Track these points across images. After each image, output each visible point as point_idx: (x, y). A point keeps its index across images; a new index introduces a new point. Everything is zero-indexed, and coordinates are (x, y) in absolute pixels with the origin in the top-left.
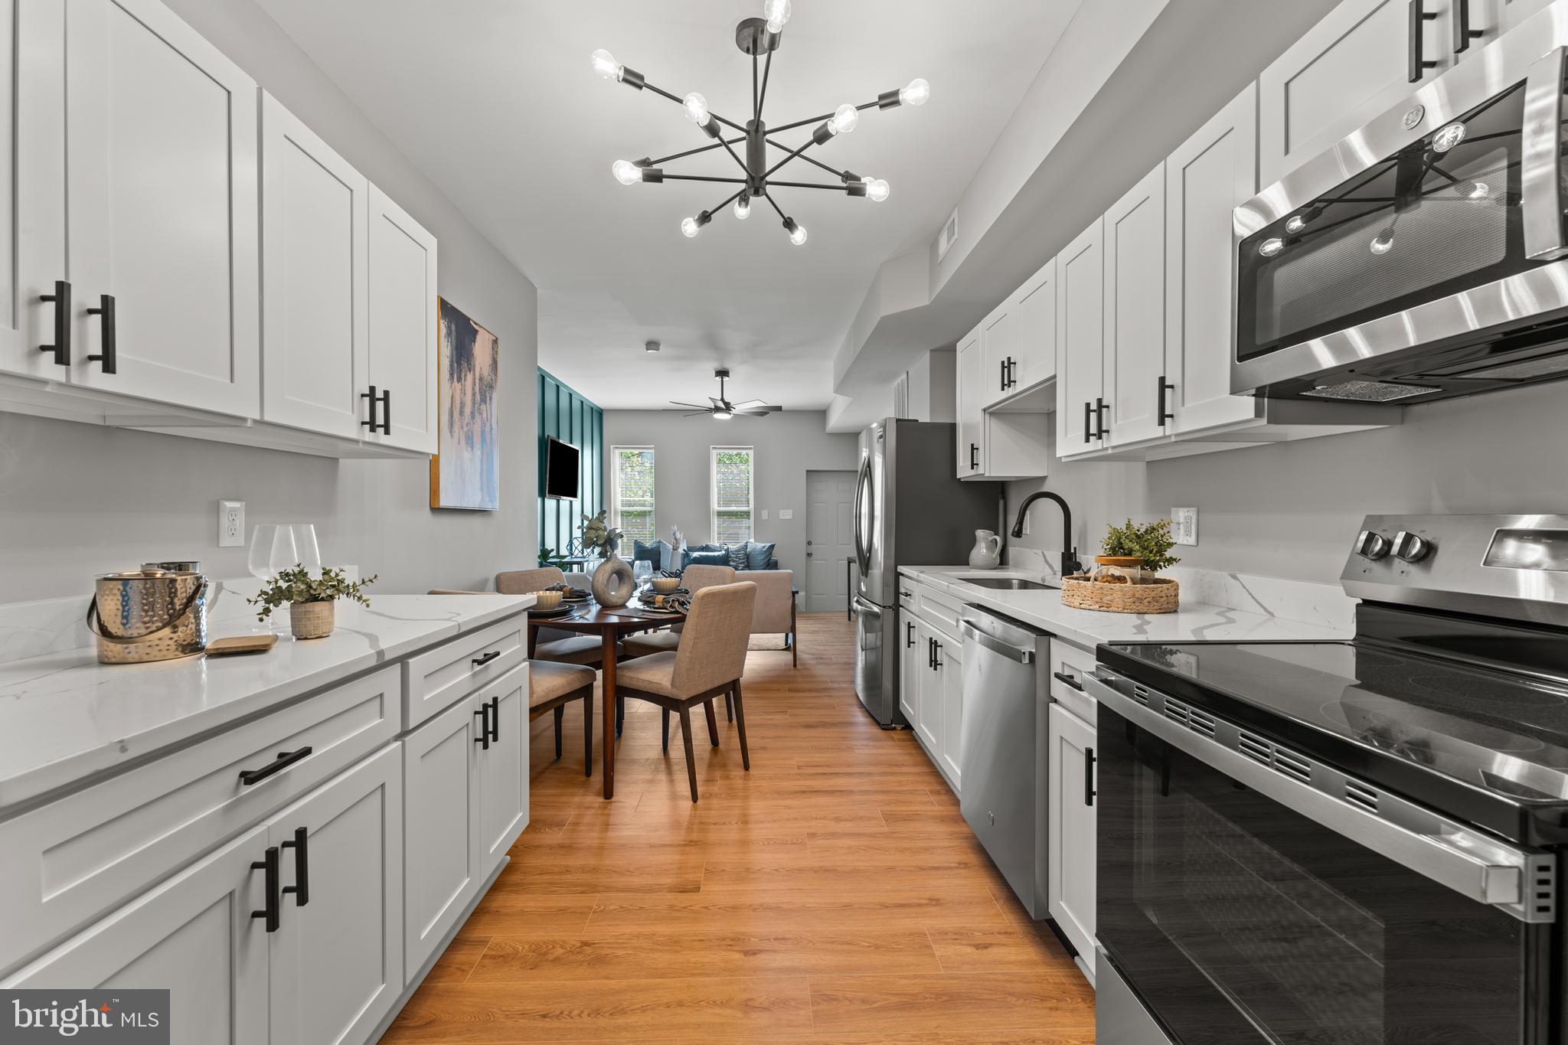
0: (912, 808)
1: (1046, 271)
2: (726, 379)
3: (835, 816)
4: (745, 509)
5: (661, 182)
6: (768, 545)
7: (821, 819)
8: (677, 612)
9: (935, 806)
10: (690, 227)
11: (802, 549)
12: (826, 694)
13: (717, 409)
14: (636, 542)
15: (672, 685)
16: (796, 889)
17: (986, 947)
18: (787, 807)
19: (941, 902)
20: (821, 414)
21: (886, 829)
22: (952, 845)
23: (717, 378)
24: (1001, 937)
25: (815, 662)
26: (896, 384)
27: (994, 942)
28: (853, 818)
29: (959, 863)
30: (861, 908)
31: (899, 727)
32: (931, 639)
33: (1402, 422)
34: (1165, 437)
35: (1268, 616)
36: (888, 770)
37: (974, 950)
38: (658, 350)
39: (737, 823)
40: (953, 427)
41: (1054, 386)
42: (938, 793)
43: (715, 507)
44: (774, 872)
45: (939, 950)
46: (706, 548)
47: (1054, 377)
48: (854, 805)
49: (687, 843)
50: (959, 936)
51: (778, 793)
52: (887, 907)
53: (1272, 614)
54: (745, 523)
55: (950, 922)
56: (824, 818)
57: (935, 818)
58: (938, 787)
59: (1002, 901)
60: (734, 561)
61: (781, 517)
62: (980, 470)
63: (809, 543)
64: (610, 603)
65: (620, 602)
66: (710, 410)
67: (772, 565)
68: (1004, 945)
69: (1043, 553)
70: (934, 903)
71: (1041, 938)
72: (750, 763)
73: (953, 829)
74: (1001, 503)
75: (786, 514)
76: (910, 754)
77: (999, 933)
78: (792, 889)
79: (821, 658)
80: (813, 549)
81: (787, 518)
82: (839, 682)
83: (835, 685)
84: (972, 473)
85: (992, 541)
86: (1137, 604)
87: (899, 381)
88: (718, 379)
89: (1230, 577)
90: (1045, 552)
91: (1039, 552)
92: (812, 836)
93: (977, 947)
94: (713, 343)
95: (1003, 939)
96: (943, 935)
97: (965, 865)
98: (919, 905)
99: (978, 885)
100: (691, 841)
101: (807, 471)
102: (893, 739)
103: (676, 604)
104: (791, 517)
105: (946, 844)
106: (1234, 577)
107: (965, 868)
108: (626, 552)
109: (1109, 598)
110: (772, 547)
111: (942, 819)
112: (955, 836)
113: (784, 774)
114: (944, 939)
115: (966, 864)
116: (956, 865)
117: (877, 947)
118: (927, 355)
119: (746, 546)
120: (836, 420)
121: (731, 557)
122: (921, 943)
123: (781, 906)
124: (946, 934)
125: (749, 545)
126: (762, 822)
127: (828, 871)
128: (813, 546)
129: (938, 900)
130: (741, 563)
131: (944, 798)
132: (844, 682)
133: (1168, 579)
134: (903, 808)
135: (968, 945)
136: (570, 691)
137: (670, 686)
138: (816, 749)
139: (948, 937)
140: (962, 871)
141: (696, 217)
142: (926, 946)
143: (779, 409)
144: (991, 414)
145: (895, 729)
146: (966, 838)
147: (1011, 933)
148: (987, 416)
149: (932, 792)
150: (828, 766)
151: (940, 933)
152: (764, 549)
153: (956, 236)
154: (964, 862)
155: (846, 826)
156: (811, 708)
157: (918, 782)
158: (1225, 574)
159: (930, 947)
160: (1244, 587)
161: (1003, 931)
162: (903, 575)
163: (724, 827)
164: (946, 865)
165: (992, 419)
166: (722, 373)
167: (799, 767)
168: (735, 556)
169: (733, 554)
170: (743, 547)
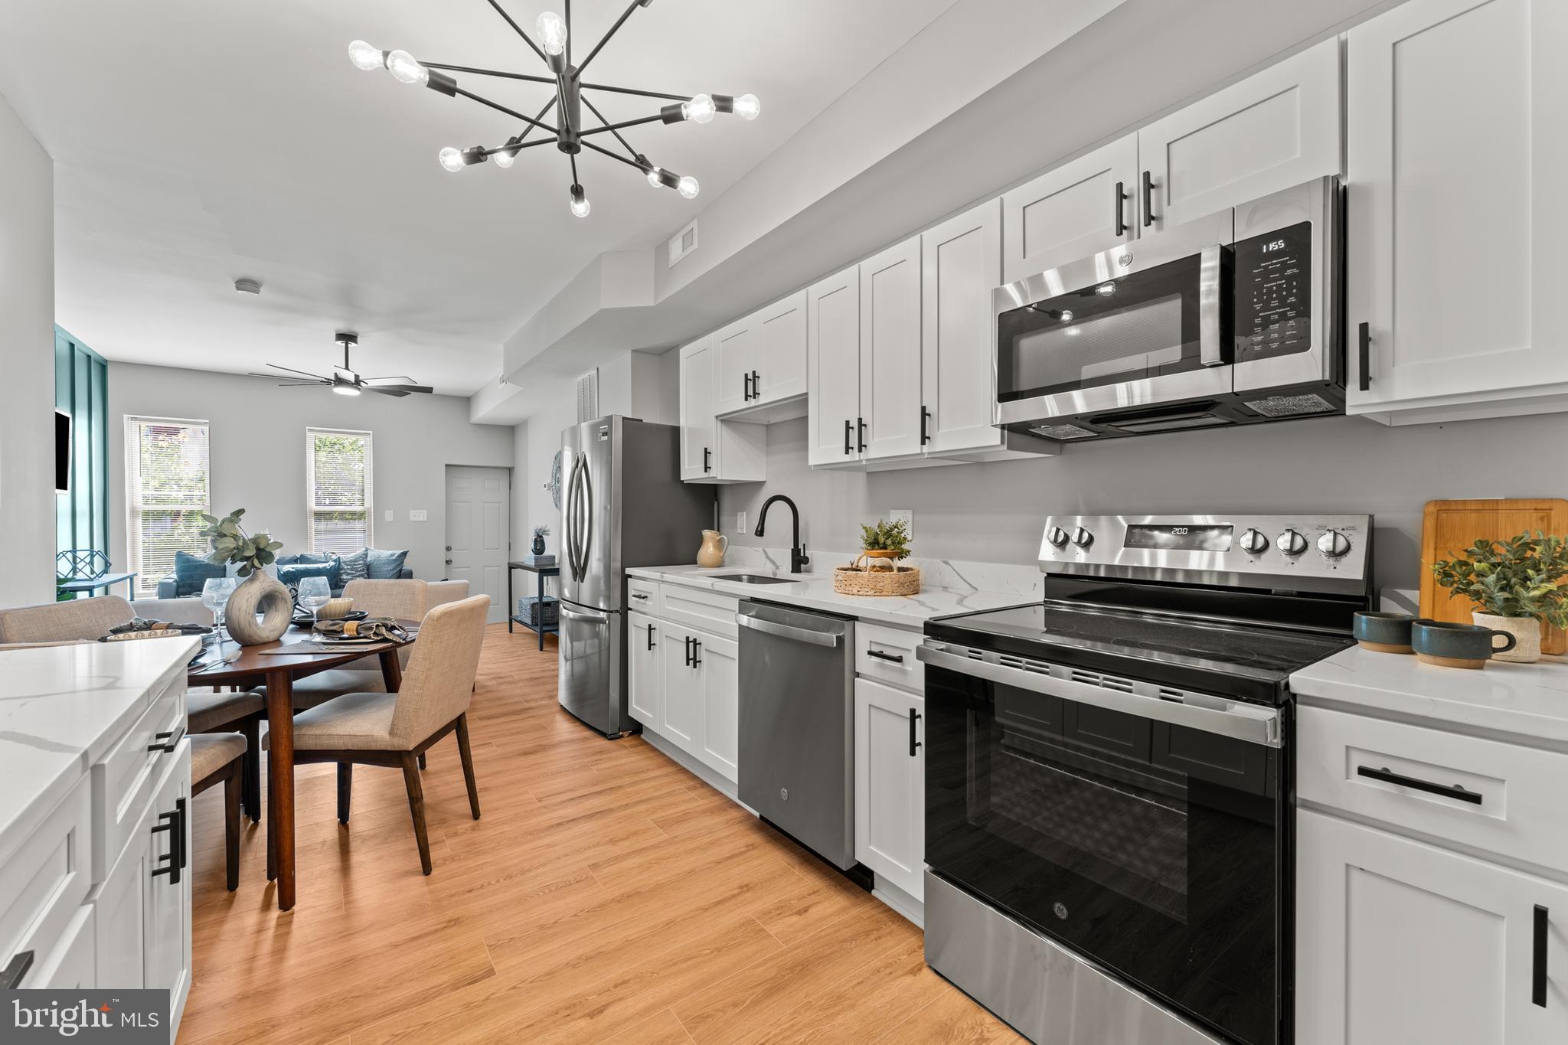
0: (679, 809)
1: (797, 298)
2: (352, 345)
3: (608, 839)
4: (360, 508)
5: (454, 96)
6: (399, 552)
7: (594, 846)
8: (385, 640)
9: (701, 801)
10: (453, 159)
11: (443, 556)
12: (527, 715)
13: (340, 381)
14: (179, 555)
15: (391, 733)
16: (608, 927)
17: (806, 910)
18: (548, 846)
19: (751, 886)
20: (465, 401)
21: (666, 836)
22: (732, 832)
23: (339, 343)
24: (813, 897)
25: (494, 682)
26: (580, 379)
27: (810, 904)
28: (628, 836)
29: (747, 846)
30: (683, 920)
31: (626, 734)
32: (688, 638)
33: (1061, 453)
34: (922, 454)
35: (973, 590)
36: (636, 778)
37: (798, 917)
38: (257, 292)
39: (498, 881)
40: (675, 431)
41: (807, 400)
42: (694, 788)
43: (312, 505)
44: (574, 918)
45: (772, 929)
46: (303, 559)
47: (807, 394)
48: (621, 822)
49: (444, 925)
50: (781, 910)
51: (530, 833)
52: (707, 909)
53: (976, 589)
54: (358, 525)
55: (767, 901)
56: (598, 845)
57: (704, 812)
58: (692, 783)
59: (797, 866)
60: (348, 574)
61: (412, 518)
62: (712, 473)
63: (448, 549)
64: (257, 638)
65: (272, 636)
66: (328, 382)
67: (402, 574)
68: (818, 903)
69: (764, 551)
70: (745, 889)
71: (841, 886)
72: (481, 808)
73: (726, 818)
74: (716, 504)
75: (419, 515)
76: (648, 758)
77: (809, 895)
78: (604, 929)
79: (501, 678)
80: (453, 555)
81: (420, 520)
82: (536, 700)
83: (533, 704)
84: (705, 475)
85: (718, 541)
86: (901, 588)
87: (585, 376)
88: (341, 344)
89: (942, 564)
90: (767, 550)
91: (761, 549)
92: (595, 866)
93: (800, 913)
94: (348, 297)
95: (815, 898)
96: (767, 914)
97: (751, 847)
98: (734, 896)
99: (773, 860)
100: (449, 922)
101: (447, 465)
102: (625, 747)
103: (383, 630)
104: (426, 519)
105: (726, 833)
106: (947, 563)
107: (753, 849)
108: (152, 569)
109: (881, 584)
110: (404, 554)
111: (712, 811)
112: (730, 823)
113: (526, 812)
114: (771, 918)
115: (752, 845)
116: (745, 849)
117: (719, 950)
118: (627, 357)
119: (367, 555)
120: (485, 410)
121: (342, 569)
122: (753, 929)
123: (600, 950)
124: (770, 912)
125: (370, 553)
126: (529, 871)
127: (632, 896)
128: (453, 552)
129: (747, 885)
130: (359, 576)
131: (702, 791)
132: (543, 699)
133: (905, 567)
134: (671, 811)
135: (792, 915)
136: (210, 773)
137: (388, 737)
138: (548, 776)
139: (773, 914)
140: (753, 852)
141: (467, 150)
142: (760, 930)
143: (429, 390)
144: (722, 420)
145: (622, 736)
146: (741, 822)
147: (818, 891)
148: (719, 423)
149: (689, 789)
150: (571, 790)
151: (765, 914)
152: (394, 558)
153: (695, 246)
154: (750, 843)
155: (625, 846)
156: (518, 733)
157: (671, 783)
158: (939, 561)
159: (763, 930)
160: (954, 570)
161: (811, 892)
162: (630, 576)
163: (482, 891)
164: (736, 851)
165: (723, 426)
166: (347, 338)
167: (540, 800)
168: (349, 567)
169: (347, 565)
170: (361, 557)
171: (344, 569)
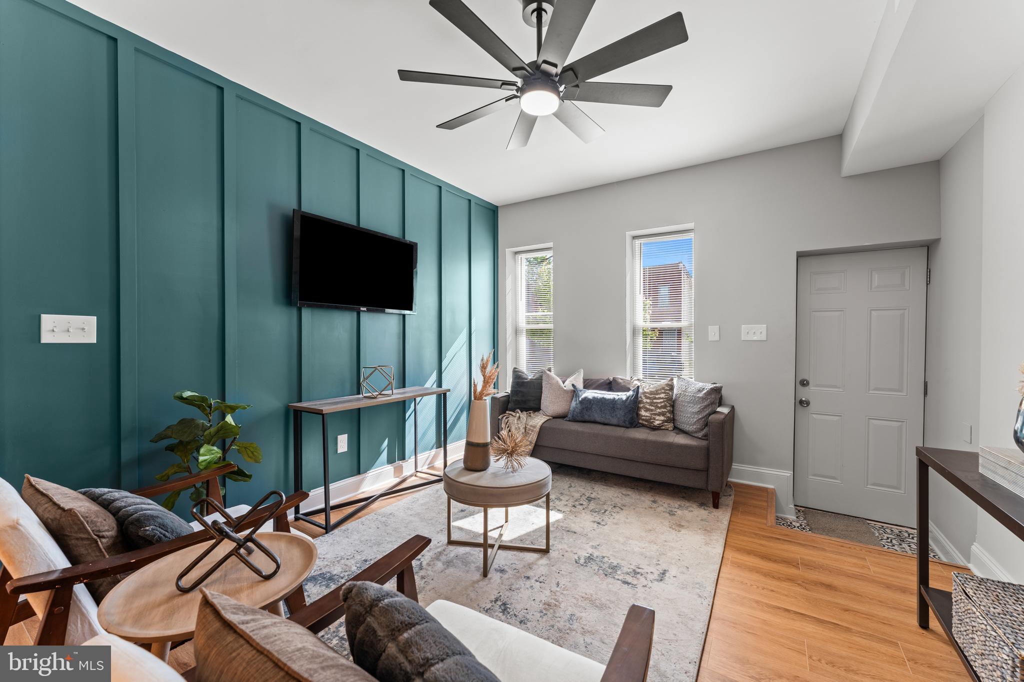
4: (675, 325)
6: (709, 387)
11: (787, 393)
20: (836, 142)
60: (647, 410)
61: (744, 336)
63: (802, 383)
75: (756, 332)
80: (810, 393)
81: (755, 338)
101: (800, 255)
104: (764, 337)
110: (717, 391)
121: (641, 402)
125: (677, 385)
128: (811, 387)
130: (659, 414)
152: (701, 395)
168: (648, 401)
169: (647, 398)
170: (663, 388)
171: (644, 403)
